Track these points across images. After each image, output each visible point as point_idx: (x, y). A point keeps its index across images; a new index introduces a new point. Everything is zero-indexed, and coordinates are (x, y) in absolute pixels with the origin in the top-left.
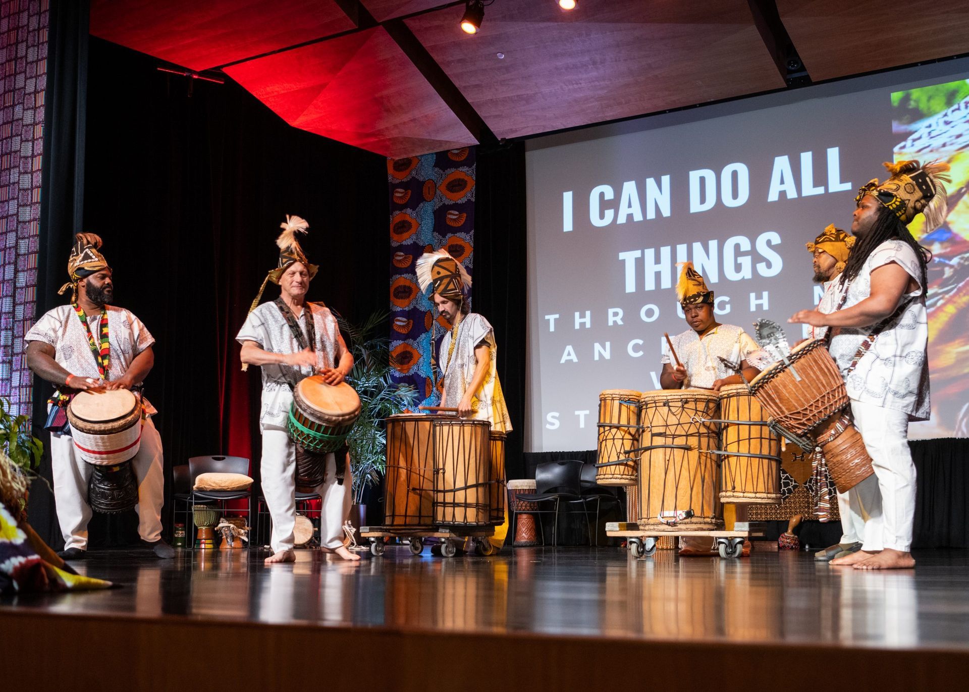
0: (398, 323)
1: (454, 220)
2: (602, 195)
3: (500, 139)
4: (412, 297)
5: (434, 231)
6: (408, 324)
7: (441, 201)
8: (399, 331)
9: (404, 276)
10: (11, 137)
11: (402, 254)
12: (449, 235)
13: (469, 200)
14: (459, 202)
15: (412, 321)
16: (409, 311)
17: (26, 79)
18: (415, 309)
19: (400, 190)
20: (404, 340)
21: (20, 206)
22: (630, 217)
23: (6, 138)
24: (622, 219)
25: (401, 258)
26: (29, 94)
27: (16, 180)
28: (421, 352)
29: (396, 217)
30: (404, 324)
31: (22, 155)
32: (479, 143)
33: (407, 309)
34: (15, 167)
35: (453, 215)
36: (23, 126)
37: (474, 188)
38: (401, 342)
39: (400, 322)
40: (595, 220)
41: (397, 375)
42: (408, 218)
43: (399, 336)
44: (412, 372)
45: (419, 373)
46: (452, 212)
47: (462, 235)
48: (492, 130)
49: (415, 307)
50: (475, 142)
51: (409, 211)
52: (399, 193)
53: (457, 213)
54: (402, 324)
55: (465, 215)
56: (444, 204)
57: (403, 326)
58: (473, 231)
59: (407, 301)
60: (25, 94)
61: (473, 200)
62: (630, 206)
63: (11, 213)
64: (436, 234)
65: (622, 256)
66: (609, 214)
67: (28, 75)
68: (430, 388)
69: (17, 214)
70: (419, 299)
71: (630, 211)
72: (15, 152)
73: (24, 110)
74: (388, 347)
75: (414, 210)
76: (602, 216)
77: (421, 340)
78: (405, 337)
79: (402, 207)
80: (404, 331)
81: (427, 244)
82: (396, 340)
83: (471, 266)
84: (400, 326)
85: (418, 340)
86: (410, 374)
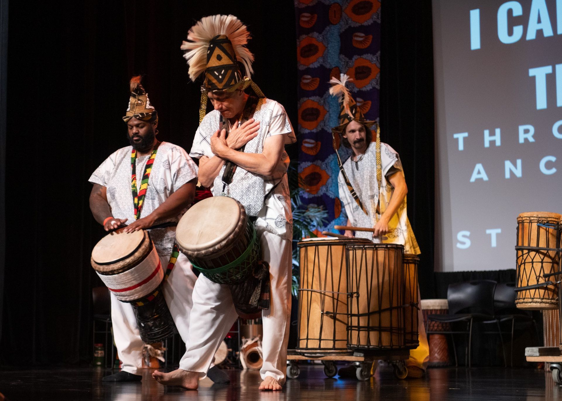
0: (306, 145)
1: (361, 42)
2: (510, 12)
4: (320, 118)
5: (340, 53)
6: (316, 145)
7: (347, 24)
8: (308, 153)
9: (312, 98)
11: (309, 77)
12: (355, 57)
13: (375, 22)
14: (365, 24)
15: (320, 143)
16: (317, 133)
18: (323, 131)
19: (306, 14)
20: (313, 161)
22: (540, 32)
24: (531, 35)
25: (308, 81)
28: (330, 173)
29: (303, 41)
30: (312, 145)
33: (315, 131)
35: (359, 37)
37: (380, 10)
38: (309, 164)
39: (309, 144)
40: (504, 37)
41: (306, 196)
42: (314, 42)
43: (307, 158)
44: (321, 193)
45: (328, 194)
46: (359, 34)
47: (369, 56)
49: (323, 129)
51: (316, 34)
52: (305, 17)
53: (363, 35)
54: (310, 146)
55: (371, 37)
56: (350, 27)
57: (311, 148)
58: (379, 52)
59: (314, 123)
61: (379, 21)
62: (539, 21)
64: (342, 56)
65: (532, 72)
66: (518, 30)
68: (338, 208)
70: (327, 121)
71: (539, 27)
74: (297, 168)
75: (320, 33)
76: (510, 33)
77: (330, 161)
78: (313, 159)
79: (308, 31)
80: (312, 153)
81: (333, 66)
82: (305, 161)
83: (378, 87)
84: (308, 148)
85: (326, 161)
86: (319, 194)
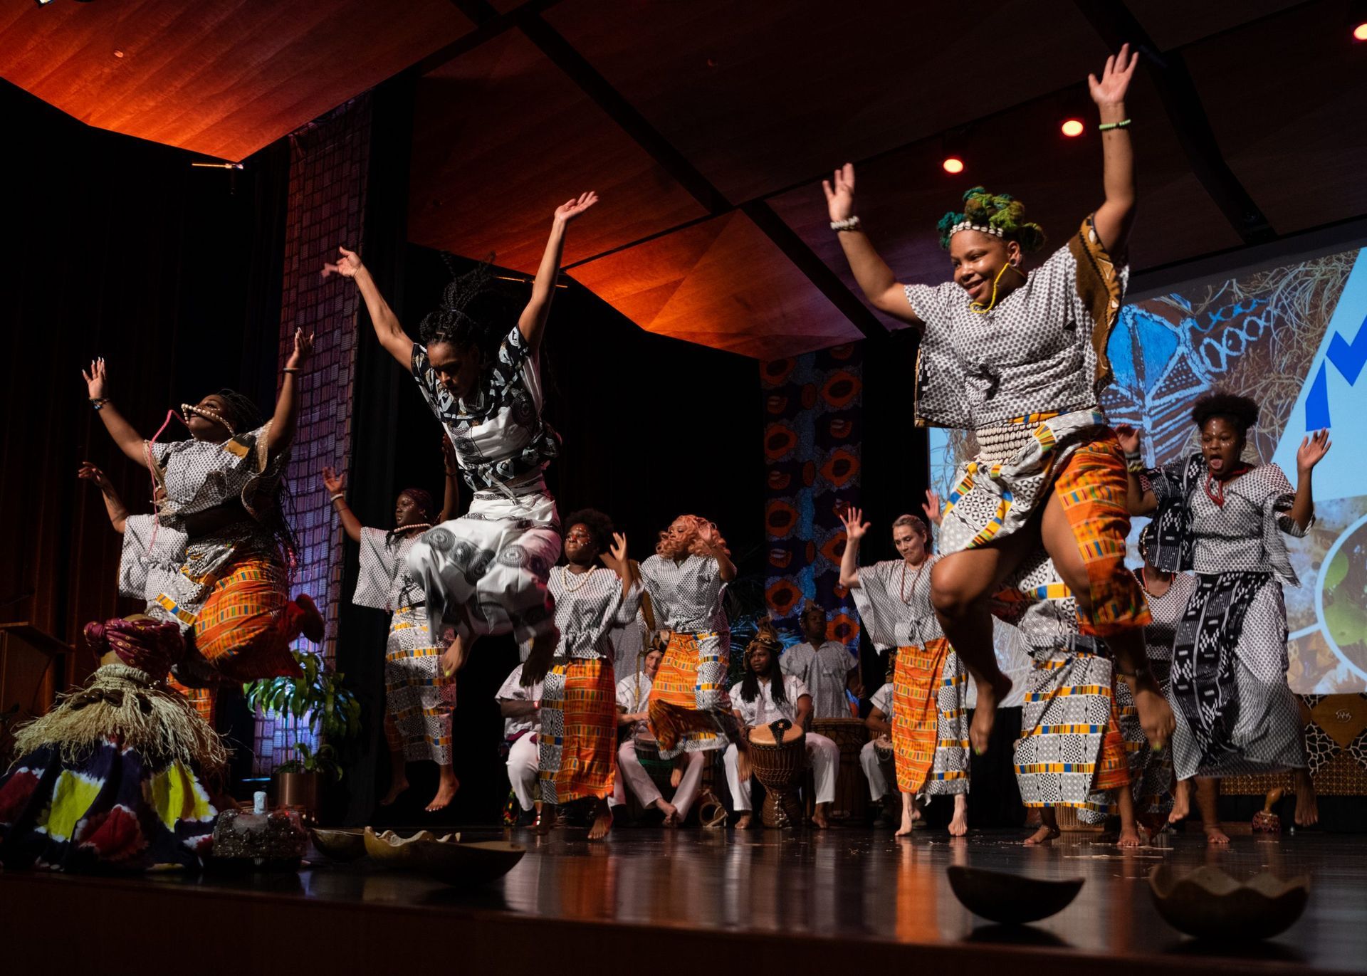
0: (775, 556)
1: (839, 430)
3: (890, 331)
4: (791, 522)
5: (815, 444)
6: (787, 556)
7: (823, 408)
8: (776, 565)
9: (782, 499)
10: (330, 366)
11: (778, 473)
12: (834, 447)
13: (855, 405)
14: (844, 408)
15: (791, 553)
16: (788, 541)
17: (345, 300)
18: (795, 539)
19: (773, 397)
20: (782, 575)
21: (338, 440)
23: (326, 368)
25: (777, 478)
26: (348, 317)
27: (334, 412)
28: (803, 591)
29: (771, 430)
30: (782, 556)
31: (340, 384)
32: (865, 337)
33: (785, 538)
34: (333, 398)
35: (838, 425)
36: (341, 352)
37: (861, 391)
39: (778, 555)
42: (785, 431)
43: (776, 572)
46: (837, 421)
47: (849, 447)
48: (880, 320)
49: (794, 535)
50: (859, 335)
51: (786, 421)
52: (774, 401)
53: (842, 422)
54: (779, 556)
55: (851, 424)
56: (826, 412)
57: (781, 560)
58: (860, 443)
59: (785, 529)
60: (343, 317)
61: (861, 406)
63: (329, 449)
67: (347, 297)
69: (334, 450)
70: (799, 525)
72: (334, 381)
73: (342, 334)
74: (764, 584)
75: (791, 420)
77: (803, 574)
78: (781, 573)
79: (777, 418)
80: (782, 565)
81: (807, 460)
82: (773, 576)
83: (858, 485)
84: (777, 559)
85: (798, 575)
86: (790, 616)
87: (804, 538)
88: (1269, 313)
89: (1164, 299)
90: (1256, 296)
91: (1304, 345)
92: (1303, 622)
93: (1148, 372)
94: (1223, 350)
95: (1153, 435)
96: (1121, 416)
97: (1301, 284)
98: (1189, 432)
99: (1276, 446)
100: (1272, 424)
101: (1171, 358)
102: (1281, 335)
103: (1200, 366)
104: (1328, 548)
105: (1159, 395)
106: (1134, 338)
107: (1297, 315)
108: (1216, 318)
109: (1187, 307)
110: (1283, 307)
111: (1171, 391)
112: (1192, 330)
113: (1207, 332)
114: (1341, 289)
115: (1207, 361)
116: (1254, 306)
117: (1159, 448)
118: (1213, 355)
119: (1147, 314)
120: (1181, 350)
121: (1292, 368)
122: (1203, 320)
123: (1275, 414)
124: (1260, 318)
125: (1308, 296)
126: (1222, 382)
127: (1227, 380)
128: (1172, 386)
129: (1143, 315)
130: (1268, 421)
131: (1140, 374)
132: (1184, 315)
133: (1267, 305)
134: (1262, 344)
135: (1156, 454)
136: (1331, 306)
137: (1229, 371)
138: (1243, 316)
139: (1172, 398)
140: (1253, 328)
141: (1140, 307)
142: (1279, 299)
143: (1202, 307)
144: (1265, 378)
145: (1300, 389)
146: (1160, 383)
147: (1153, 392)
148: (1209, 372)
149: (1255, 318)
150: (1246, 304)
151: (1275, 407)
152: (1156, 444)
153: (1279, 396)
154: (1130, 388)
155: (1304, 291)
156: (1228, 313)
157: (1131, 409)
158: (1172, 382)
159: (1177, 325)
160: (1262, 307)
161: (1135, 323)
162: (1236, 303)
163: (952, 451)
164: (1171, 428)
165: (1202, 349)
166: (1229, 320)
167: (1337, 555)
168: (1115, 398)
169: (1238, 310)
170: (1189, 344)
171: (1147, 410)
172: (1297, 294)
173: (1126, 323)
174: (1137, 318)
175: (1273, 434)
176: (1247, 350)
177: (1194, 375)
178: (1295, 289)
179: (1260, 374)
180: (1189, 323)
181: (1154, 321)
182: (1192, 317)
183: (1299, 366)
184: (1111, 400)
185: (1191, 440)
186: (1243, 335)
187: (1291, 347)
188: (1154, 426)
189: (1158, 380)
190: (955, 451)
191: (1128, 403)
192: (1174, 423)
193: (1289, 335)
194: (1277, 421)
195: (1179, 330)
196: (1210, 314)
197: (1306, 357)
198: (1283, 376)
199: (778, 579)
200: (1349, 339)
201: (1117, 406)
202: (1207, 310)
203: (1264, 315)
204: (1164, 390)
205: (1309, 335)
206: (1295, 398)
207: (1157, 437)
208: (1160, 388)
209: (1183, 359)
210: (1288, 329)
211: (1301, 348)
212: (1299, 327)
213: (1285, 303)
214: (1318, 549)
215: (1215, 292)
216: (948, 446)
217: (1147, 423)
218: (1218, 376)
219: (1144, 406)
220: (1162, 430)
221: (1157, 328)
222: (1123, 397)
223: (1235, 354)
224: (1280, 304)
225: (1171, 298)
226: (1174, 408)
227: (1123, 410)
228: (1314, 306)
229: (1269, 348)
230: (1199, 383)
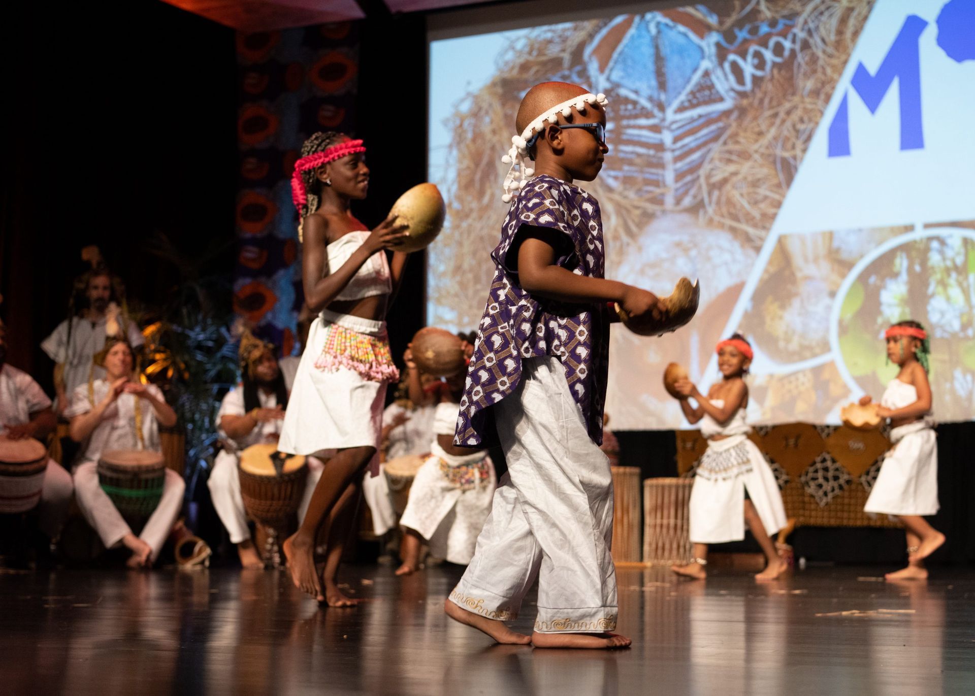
0: (247, 255)
1: (329, 118)
4: (267, 219)
6: (261, 256)
7: (311, 92)
8: (248, 265)
9: (258, 190)
11: (254, 160)
13: (349, 92)
14: (335, 93)
15: (265, 253)
16: (262, 239)
18: (271, 236)
19: (251, 75)
20: (255, 277)
25: (252, 166)
28: (278, 295)
29: (247, 111)
30: (255, 255)
33: (259, 235)
35: (328, 112)
37: (356, 75)
38: (250, 280)
39: (250, 254)
42: (263, 114)
43: (247, 273)
44: (265, 321)
45: (275, 322)
46: (327, 107)
49: (271, 233)
51: (265, 103)
52: (252, 79)
53: (332, 108)
54: (252, 256)
55: (343, 110)
56: (314, 96)
59: (259, 224)
61: (355, 92)
70: (277, 223)
74: (232, 286)
75: (272, 102)
77: (278, 278)
79: (255, 98)
80: (255, 266)
81: (289, 149)
82: (243, 277)
84: (250, 258)
85: (274, 277)
86: (263, 323)
87: (281, 236)
88: (795, 35)
89: (690, 10)
90: (784, 17)
91: (829, 71)
92: (817, 350)
93: (670, 84)
94: (748, 68)
95: (673, 151)
96: (640, 127)
97: (828, 8)
98: (709, 151)
99: (796, 169)
100: (793, 147)
101: (695, 70)
102: (807, 58)
103: (723, 83)
104: (843, 276)
105: (681, 109)
106: (657, 48)
107: (823, 40)
108: (742, 35)
109: (713, 20)
110: (810, 32)
111: (693, 106)
112: (718, 45)
113: (732, 48)
114: (866, 18)
115: (732, 78)
116: (780, 27)
117: (679, 165)
118: (737, 71)
119: (671, 23)
120: (706, 64)
121: (816, 93)
122: (729, 36)
123: (797, 138)
124: (785, 37)
125: (834, 22)
126: (745, 102)
127: (751, 100)
128: (695, 101)
129: (667, 25)
130: (789, 145)
131: (662, 85)
132: (709, 28)
133: (792, 27)
134: (787, 66)
135: (676, 170)
136: (856, 34)
137: (753, 91)
138: (769, 36)
139: (695, 112)
140: (778, 50)
141: (666, 15)
142: (806, 22)
143: (729, 22)
144: (789, 101)
145: (822, 113)
146: (683, 97)
147: (675, 104)
148: (733, 90)
149: (781, 39)
150: (773, 23)
151: (797, 131)
152: (677, 159)
153: (802, 121)
154: (650, 99)
155: (831, 16)
156: (754, 31)
157: (651, 122)
158: (695, 97)
159: (702, 37)
160: (788, 28)
161: (659, 32)
162: (763, 21)
163: (455, 152)
164: (693, 145)
165: (727, 66)
166: (755, 38)
167: (853, 286)
168: (635, 108)
169: (764, 29)
170: (714, 58)
171: (667, 123)
172: (824, 18)
173: (648, 31)
174: (662, 27)
175: (795, 158)
176: (772, 70)
177: (718, 92)
178: (822, 13)
179: (784, 96)
180: (714, 37)
181: (680, 33)
182: (718, 31)
183: (823, 92)
184: (630, 110)
185: (712, 160)
186: (768, 55)
187: (814, 71)
188: (676, 140)
189: (680, 93)
190: (460, 150)
191: (648, 115)
192: (696, 139)
193: (814, 60)
194: (799, 145)
195: (703, 44)
196: (736, 31)
197: (829, 82)
198: (807, 100)
199: (248, 281)
200: (873, 68)
201: (636, 117)
202: (733, 26)
203: (790, 36)
204: (686, 104)
205: (835, 61)
206: (817, 124)
207: (677, 153)
208: (682, 103)
209: (707, 74)
210: (813, 54)
211: (824, 73)
212: (824, 52)
213: (811, 25)
214: (835, 277)
215: (743, 8)
216: (450, 147)
217: (667, 137)
218: (742, 95)
219: (663, 120)
220: (683, 146)
221: (681, 40)
222: (643, 108)
223: (759, 73)
224: (806, 27)
225: (697, 9)
226: (695, 124)
227: (643, 122)
228: (840, 32)
229: (792, 70)
230: (721, 99)
